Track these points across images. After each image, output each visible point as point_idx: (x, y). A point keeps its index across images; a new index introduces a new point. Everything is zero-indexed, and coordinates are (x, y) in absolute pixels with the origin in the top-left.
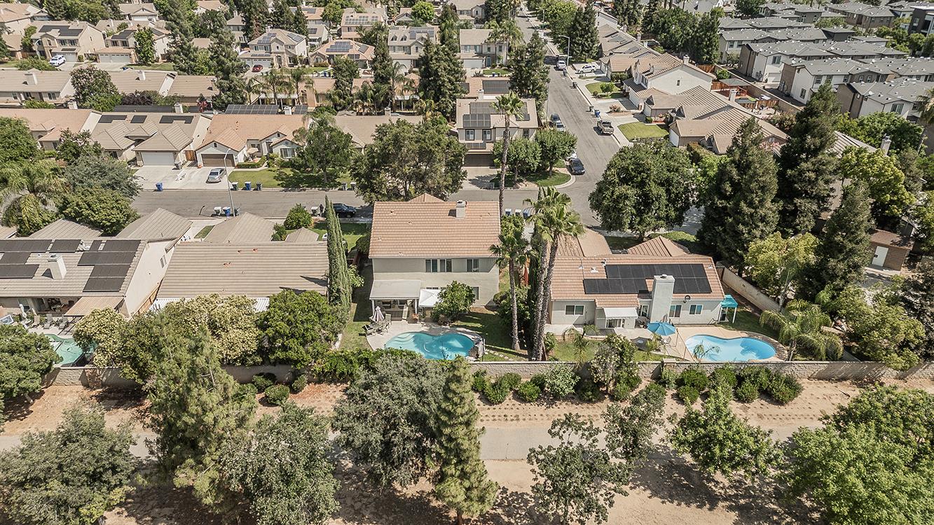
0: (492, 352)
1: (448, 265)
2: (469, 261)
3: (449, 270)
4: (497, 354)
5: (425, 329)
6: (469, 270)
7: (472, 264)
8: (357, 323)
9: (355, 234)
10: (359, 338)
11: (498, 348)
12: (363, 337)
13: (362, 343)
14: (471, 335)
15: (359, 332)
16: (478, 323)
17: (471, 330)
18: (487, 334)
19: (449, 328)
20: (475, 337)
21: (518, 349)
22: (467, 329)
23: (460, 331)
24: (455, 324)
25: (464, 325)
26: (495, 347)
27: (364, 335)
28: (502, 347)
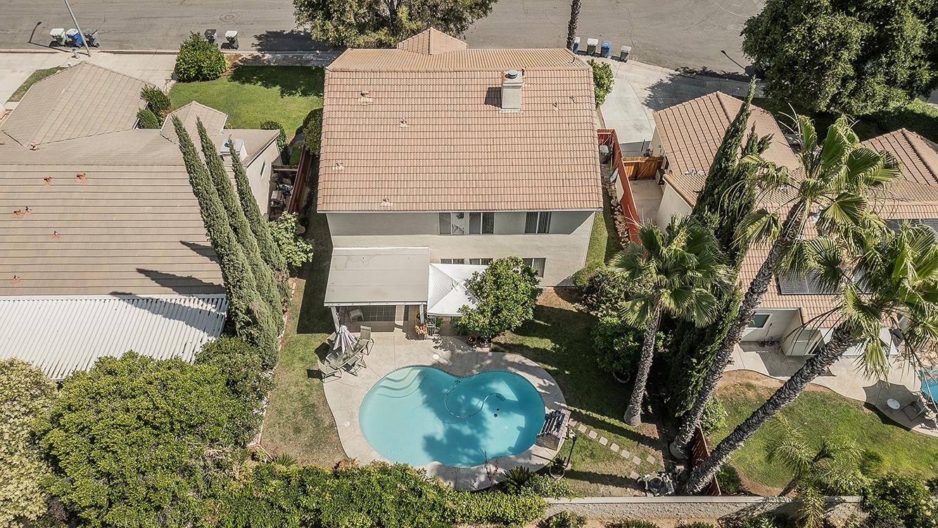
0: (583, 428)
1: (484, 222)
2: (531, 216)
3: (488, 229)
4: (593, 434)
5: (441, 356)
6: (529, 230)
7: (538, 222)
8: (304, 337)
9: (304, 94)
10: (307, 385)
11: (595, 415)
12: (317, 381)
13: (313, 399)
14: (535, 377)
15: (308, 367)
16: (547, 338)
17: (535, 360)
18: (567, 372)
19: (490, 354)
20: (544, 382)
21: (637, 424)
22: (526, 357)
23: (513, 364)
24: (501, 339)
25: (518, 342)
26: (588, 413)
27: (318, 374)
28: (603, 414)
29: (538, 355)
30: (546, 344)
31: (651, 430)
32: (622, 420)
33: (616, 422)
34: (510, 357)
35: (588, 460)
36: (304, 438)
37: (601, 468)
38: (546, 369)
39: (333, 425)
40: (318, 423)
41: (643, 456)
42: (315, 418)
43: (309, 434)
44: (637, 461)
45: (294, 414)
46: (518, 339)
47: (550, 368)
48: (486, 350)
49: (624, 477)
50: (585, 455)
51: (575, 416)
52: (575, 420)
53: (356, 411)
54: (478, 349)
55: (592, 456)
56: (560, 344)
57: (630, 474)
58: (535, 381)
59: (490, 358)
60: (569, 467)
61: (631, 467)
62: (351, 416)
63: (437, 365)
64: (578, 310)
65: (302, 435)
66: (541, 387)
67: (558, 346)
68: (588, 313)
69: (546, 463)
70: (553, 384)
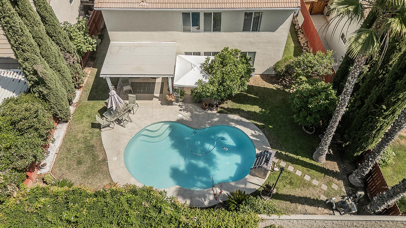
0: (283, 164)
1: (215, 22)
2: (248, 15)
3: (217, 28)
4: (291, 168)
5: (185, 115)
6: (246, 28)
7: (252, 20)
8: (92, 102)
10: (90, 133)
11: (292, 155)
12: (97, 130)
13: (93, 142)
14: (249, 129)
15: (92, 121)
16: (256, 105)
17: (248, 119)
18: (270, 127)
19: (218, 114)
20: (255, 133)
21: (323, 162)
22: (242, 116)
23: (233, 120)
24: (225, 105)
25: (236, 108)
26: (287, 153)
27: (98, 126)
28: (297, 155)
29: (250, 115)
30: (256, 109)
31: (334, 166)
32: (311, 158)
33: (307, 160)
34: (231, 116)
35: (288, 186)
36: (83, 168)
37: (298, 192)
38: (256, 125)
39: (105, 160)
40: (95, 158)
41: (329, 184)
42: (93, 155)
43: (87, 165)
44: (325, 187)
45: (78, 151)
46: (236, 106)
47: (258, 123)
48: (215, 112)
49: (316, 199)
50: (286, 183)
51: (278, 156)
52: (277, 158)
53: (122, 150)
54: (209, 112)
55: (291, 183)
56: (265, 109)
57: (320, 197)
58: (248, 132)
59: (217, 117)
60: (275, 191)
61: (320, 192)
62: (118, 154)
63: (181, 121)
64: (277, 88)
65: (82, 166)
66: (253, 135)
67: (264, 110)
68: (284, 91)
69: (257, 188)
70: (261, 134)
